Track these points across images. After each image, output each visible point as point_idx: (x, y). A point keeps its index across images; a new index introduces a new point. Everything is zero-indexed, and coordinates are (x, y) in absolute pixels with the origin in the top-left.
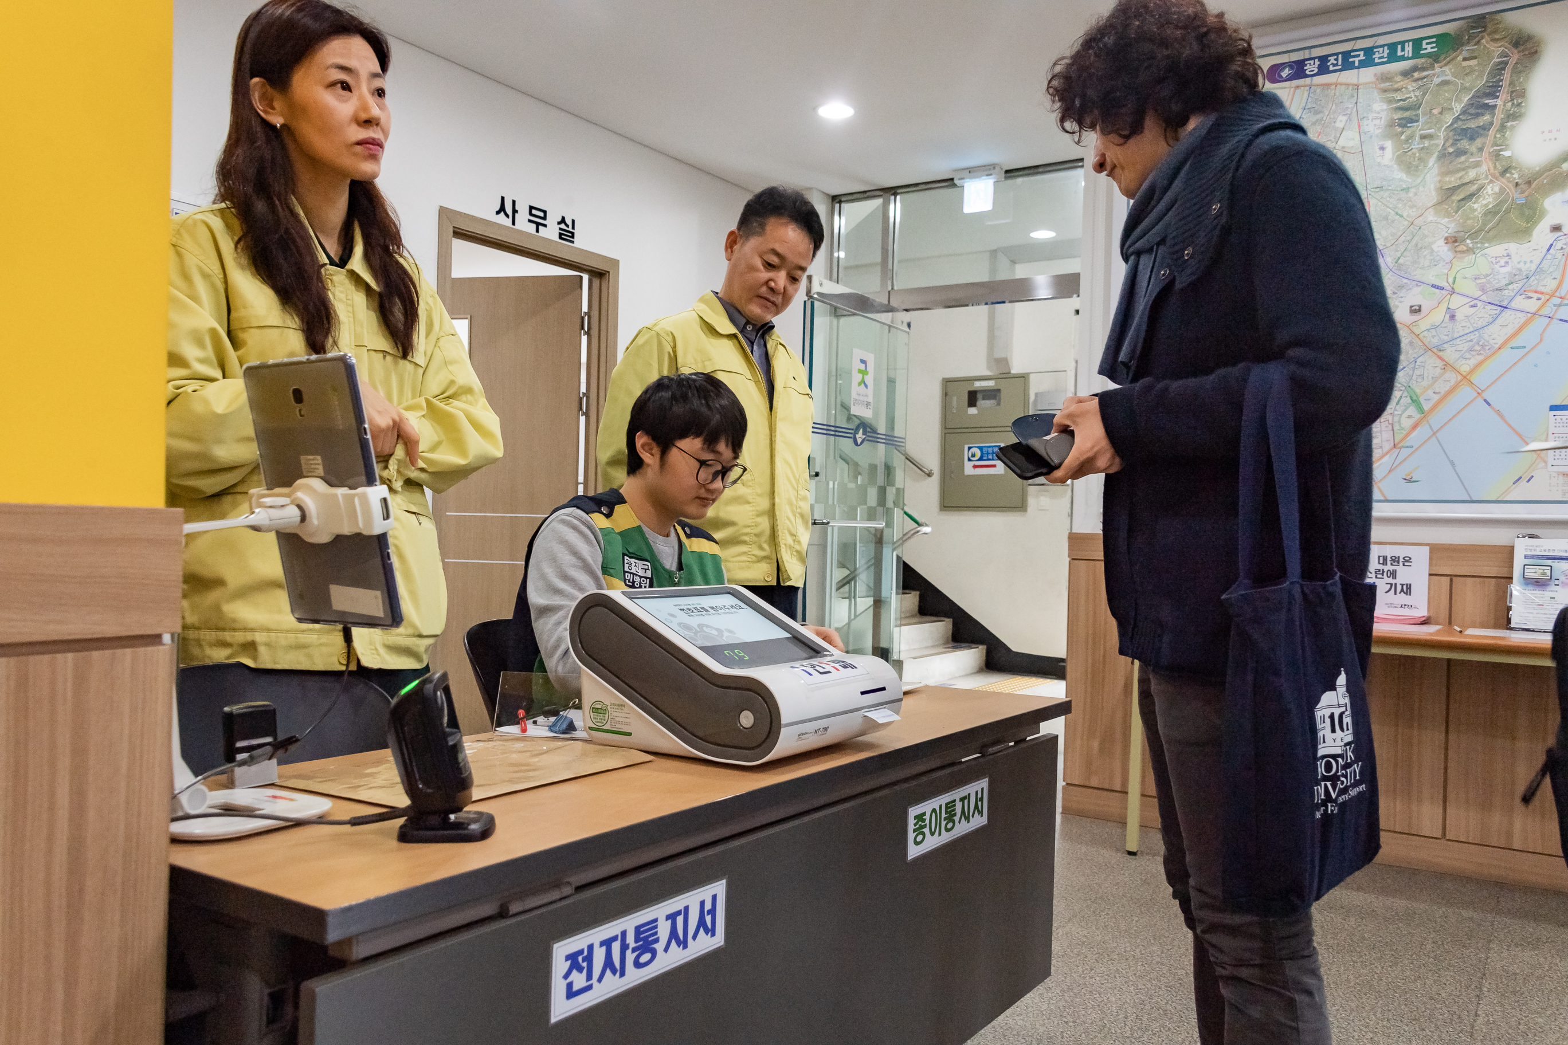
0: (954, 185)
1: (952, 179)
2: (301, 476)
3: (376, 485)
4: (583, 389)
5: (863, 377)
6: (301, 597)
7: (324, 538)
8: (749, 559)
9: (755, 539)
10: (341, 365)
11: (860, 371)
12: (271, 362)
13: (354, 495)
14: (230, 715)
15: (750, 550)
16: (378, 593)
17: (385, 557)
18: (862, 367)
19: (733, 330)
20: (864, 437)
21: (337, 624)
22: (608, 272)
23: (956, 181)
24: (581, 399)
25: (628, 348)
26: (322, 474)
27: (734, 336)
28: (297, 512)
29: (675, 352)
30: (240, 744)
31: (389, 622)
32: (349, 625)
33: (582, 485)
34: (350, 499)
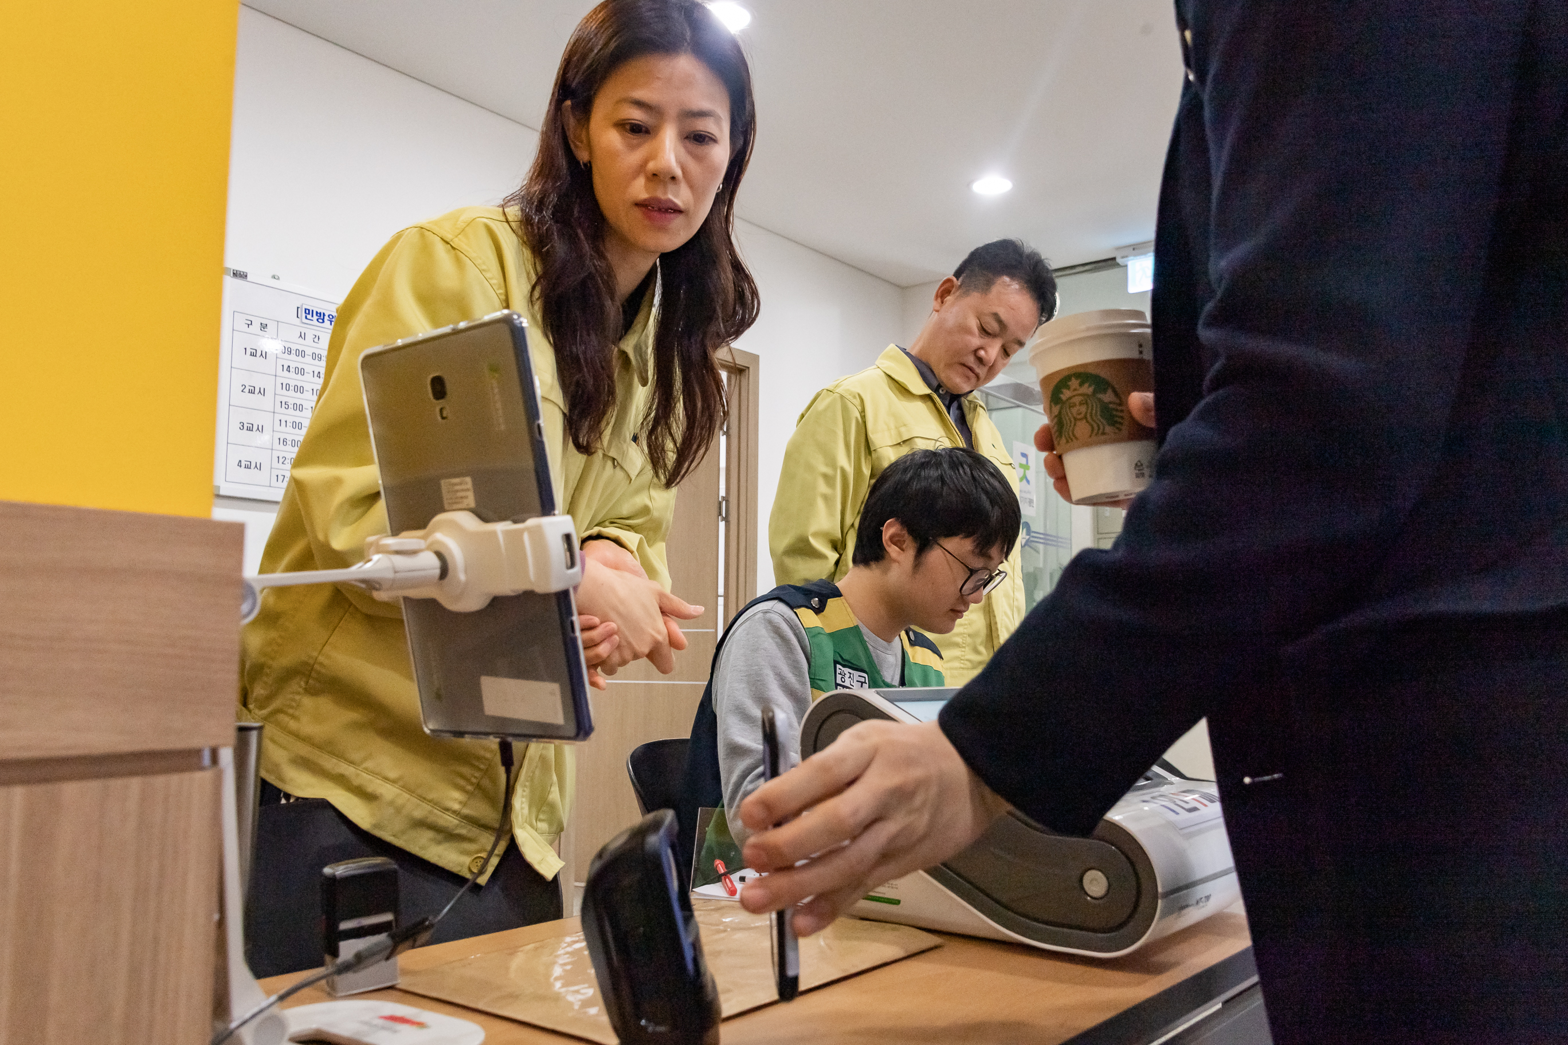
0: (1118, 265)
1: (1114, 259)
2: (443, 510)
3: (554, 515)
4: (722, 493)
5: (1025, 472)
6: (439, 696)
7: (472, 603)
8: (962, 666)
9: (969, 640)
10: (505, 330)
11: (1021, 466)
12: (400, 342)
13: (521, 532)
14: (333, 879)
15: (963, 653)
16: (555, 687)
17: (566, 628)
18: (1023, 461)
19: (928, 391)
20: (1028, 537)
21: (491, 737)
22: (748, 368)
23: (1119, 260)
24: (720, 503)
25: (803, 416)
26: (472, 504)
27: (928, 397)
28: (435, 562)
29: (863, 417)
30: (345, 926)
31: (572, 730)
32: (510, 739)
33: (722, 598)
34: (515, 539)
